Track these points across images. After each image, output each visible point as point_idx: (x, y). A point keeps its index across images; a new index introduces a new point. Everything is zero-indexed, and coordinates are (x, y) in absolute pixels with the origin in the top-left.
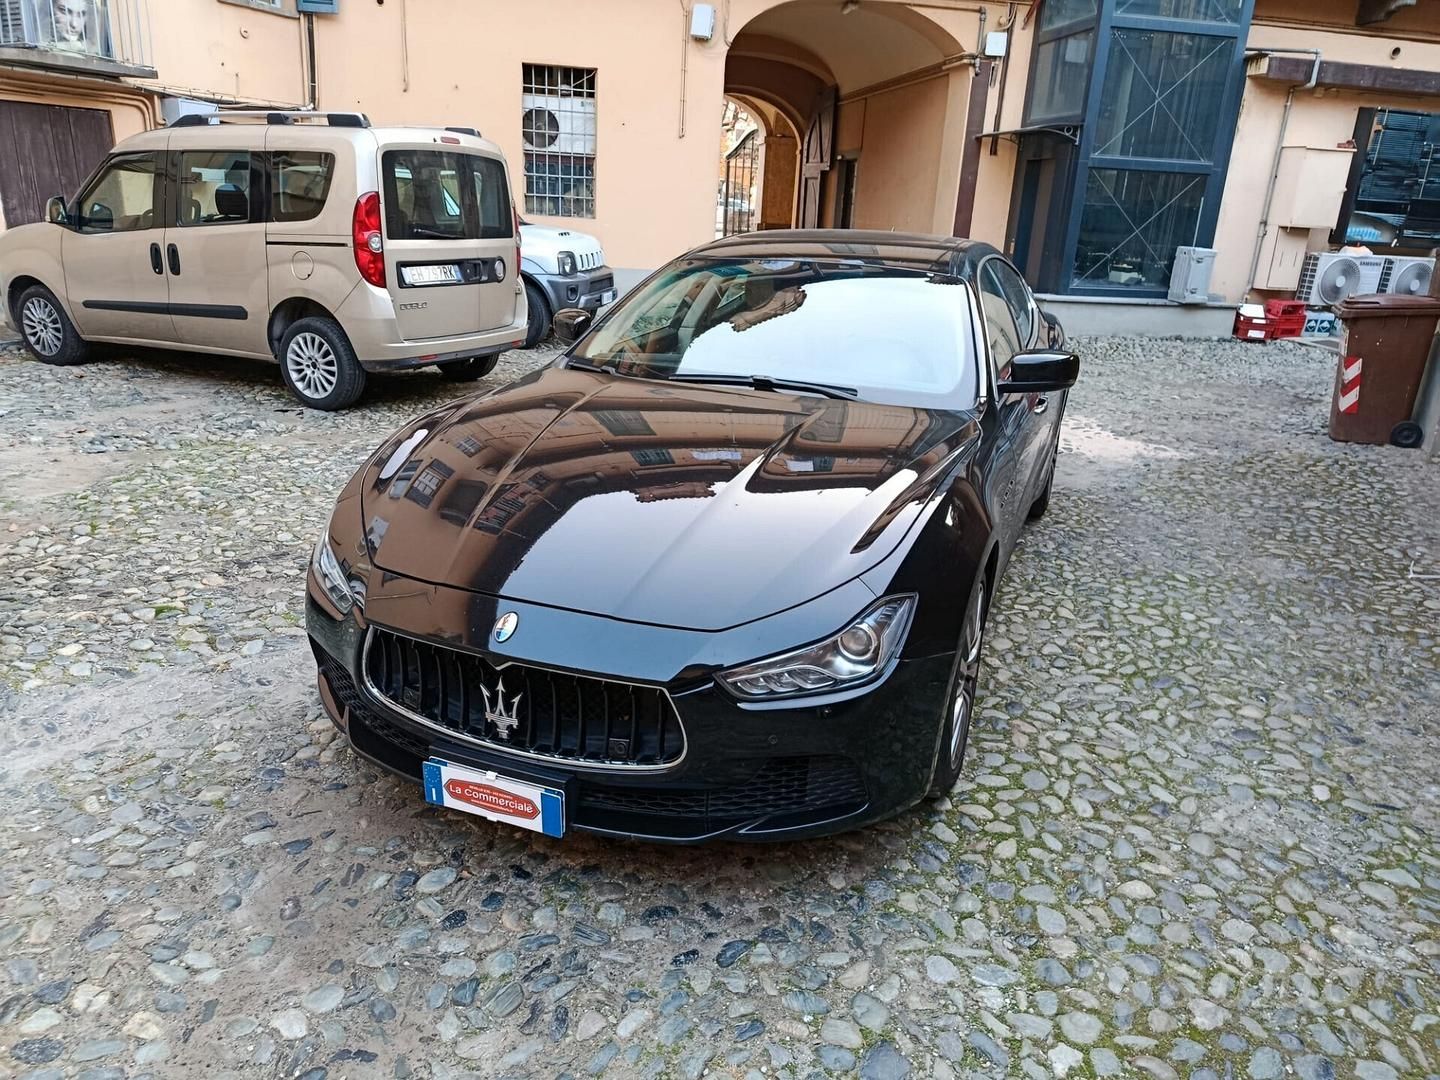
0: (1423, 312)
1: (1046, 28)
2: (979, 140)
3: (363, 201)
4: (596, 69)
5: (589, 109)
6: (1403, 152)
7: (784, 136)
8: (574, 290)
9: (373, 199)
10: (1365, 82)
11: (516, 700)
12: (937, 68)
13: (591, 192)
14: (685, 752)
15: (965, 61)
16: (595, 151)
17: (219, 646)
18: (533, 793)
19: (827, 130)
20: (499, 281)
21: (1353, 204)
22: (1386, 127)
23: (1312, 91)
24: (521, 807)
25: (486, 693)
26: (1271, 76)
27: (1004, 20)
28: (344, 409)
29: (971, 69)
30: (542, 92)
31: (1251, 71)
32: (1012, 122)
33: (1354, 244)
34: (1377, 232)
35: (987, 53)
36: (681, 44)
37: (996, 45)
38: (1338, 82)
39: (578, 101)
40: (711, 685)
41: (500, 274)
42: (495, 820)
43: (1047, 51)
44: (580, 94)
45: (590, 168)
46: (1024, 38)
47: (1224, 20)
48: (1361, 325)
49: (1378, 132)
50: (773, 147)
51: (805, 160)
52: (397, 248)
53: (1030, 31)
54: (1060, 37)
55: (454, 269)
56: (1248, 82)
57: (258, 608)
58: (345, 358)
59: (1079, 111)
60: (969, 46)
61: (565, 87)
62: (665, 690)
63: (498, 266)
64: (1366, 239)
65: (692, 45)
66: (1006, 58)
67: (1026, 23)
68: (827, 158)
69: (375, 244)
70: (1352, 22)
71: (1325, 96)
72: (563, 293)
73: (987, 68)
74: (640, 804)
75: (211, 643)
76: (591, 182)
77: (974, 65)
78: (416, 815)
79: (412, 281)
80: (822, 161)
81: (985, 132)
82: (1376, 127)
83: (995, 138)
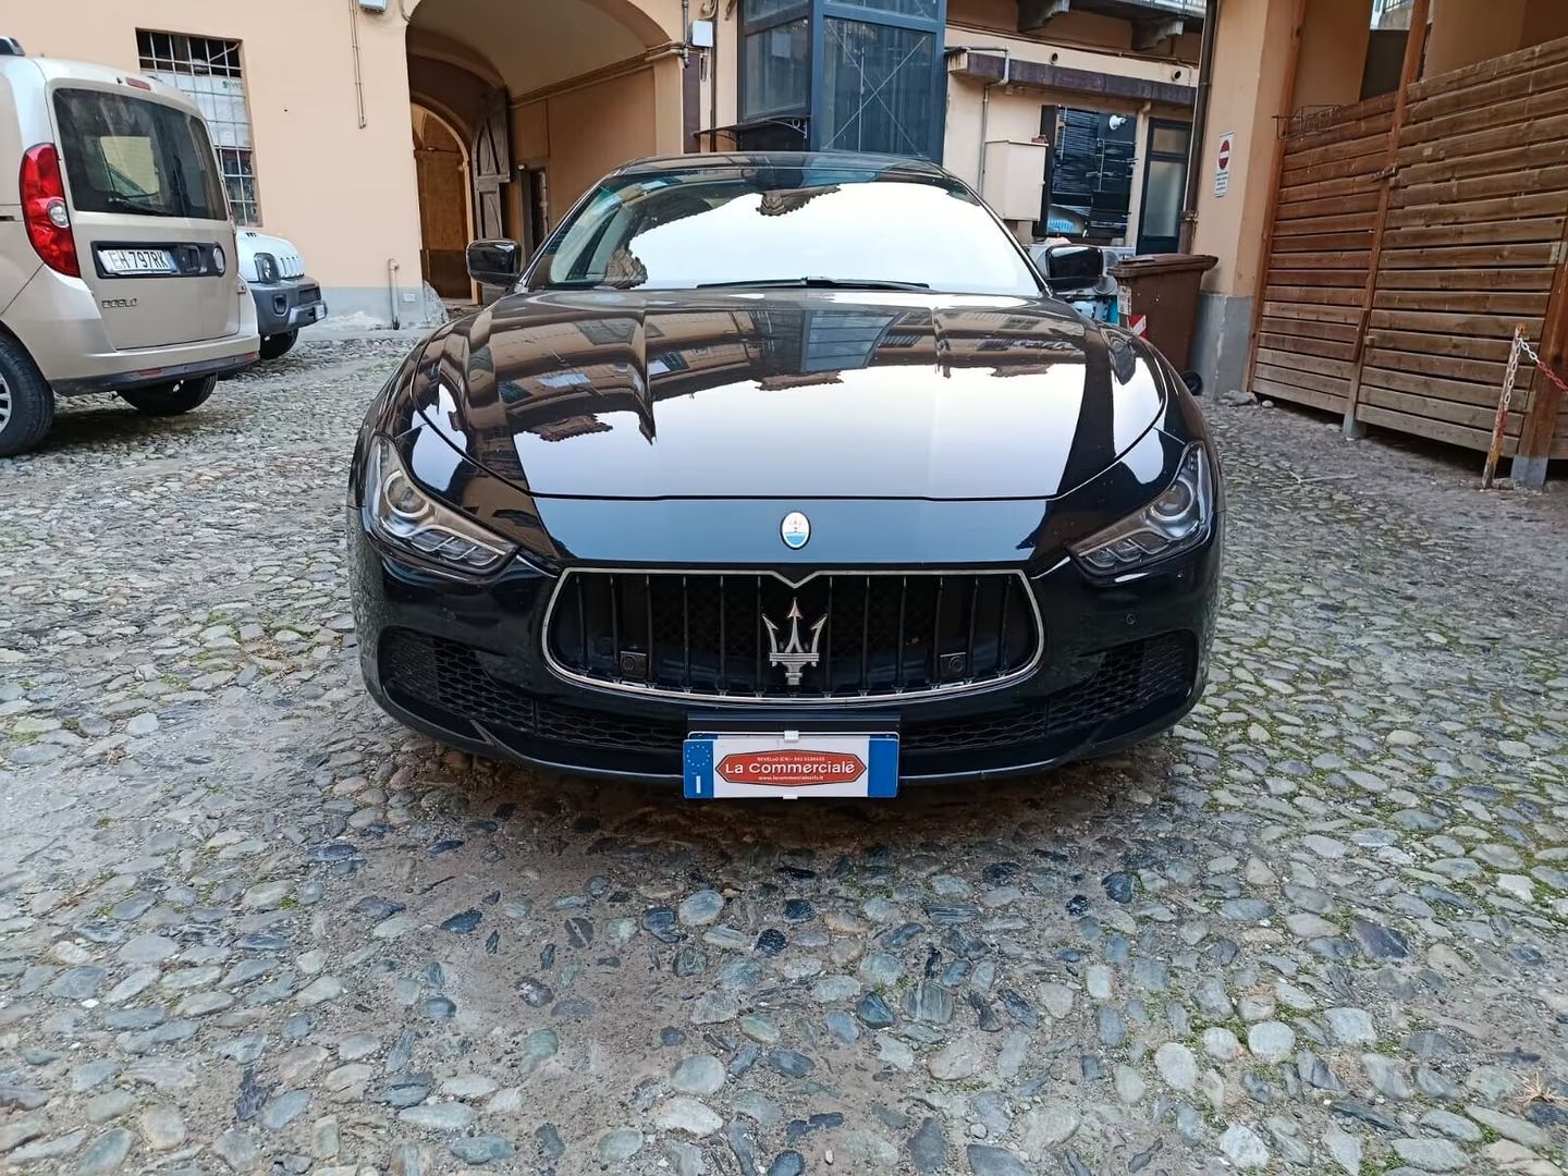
0: (1191, 266)
1: (750, 19)
2: (697, 137)
3: (34, 156)
4: (240, 41)
5: (236, 91)
6: (1083, 148)
7: (436, 150)
8: (281, 302)
9: (48, 154)
10: (1047, 81)
11: (819, 626)
12: (640, 60)
13: (251, 194)
14: (1040, 650)
15: (673, 51)
16: (251, 142)
17: (90, 731)
18: (857, 746)
19: (500, 137)
20: (220, 275)
21: (1051, 198)
22: (1067, 124)
23: (1004, 88)
24: (837, 768)
25: (771, 626)
26: (972, 71)
27: (707, 8)
28: (24, 453)
29: (680, 59)
30: (168, 67)
31: (952, 66)
32: (727, 117)
33: (1054, 235)
34: (1071, 224)
35: (695, 43)
36: (347, 16)
37: (702, 35)
38: (1026, 80)
39: (219, 80)
40: (1068, 559)
41: (220, 265)
42: (795, 797)
43: (754, 42)
44: (222, 73)
45: (246, 164)
46: (728, 29)
47: (921, 15)
48: (1142, 283)
49: (1060, 128)
50: (425, 162)
51: (475, 173)
52: (89, 224)
53: (733, 22)
54: (765, 29)
55: (165, 256)
56: (950, 77)
57: (114, 677)
58: (22, 379)
59: (803, 104)
60: (676, 36)
61: (199, 62)
62: (1020, 572)
63: (216, 253)
64: (1064, 230)
65: (361, 16)
66: (714, 49)
67: (729, 13)
68: (505, 168)
69: (58, 215)
70: (1014, 29)
71: (1015, 94)
72: (268, 305)
73: (697, 60)
74: (968, 736)
75: (70, 727)
76: (249, 184)
77: (682, 56)
78: (591, 851)
79: (115, 270)
80: (498, 172)
81: (702, 129)
82: (1059, 124)
83: (713, 132)
